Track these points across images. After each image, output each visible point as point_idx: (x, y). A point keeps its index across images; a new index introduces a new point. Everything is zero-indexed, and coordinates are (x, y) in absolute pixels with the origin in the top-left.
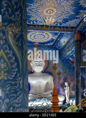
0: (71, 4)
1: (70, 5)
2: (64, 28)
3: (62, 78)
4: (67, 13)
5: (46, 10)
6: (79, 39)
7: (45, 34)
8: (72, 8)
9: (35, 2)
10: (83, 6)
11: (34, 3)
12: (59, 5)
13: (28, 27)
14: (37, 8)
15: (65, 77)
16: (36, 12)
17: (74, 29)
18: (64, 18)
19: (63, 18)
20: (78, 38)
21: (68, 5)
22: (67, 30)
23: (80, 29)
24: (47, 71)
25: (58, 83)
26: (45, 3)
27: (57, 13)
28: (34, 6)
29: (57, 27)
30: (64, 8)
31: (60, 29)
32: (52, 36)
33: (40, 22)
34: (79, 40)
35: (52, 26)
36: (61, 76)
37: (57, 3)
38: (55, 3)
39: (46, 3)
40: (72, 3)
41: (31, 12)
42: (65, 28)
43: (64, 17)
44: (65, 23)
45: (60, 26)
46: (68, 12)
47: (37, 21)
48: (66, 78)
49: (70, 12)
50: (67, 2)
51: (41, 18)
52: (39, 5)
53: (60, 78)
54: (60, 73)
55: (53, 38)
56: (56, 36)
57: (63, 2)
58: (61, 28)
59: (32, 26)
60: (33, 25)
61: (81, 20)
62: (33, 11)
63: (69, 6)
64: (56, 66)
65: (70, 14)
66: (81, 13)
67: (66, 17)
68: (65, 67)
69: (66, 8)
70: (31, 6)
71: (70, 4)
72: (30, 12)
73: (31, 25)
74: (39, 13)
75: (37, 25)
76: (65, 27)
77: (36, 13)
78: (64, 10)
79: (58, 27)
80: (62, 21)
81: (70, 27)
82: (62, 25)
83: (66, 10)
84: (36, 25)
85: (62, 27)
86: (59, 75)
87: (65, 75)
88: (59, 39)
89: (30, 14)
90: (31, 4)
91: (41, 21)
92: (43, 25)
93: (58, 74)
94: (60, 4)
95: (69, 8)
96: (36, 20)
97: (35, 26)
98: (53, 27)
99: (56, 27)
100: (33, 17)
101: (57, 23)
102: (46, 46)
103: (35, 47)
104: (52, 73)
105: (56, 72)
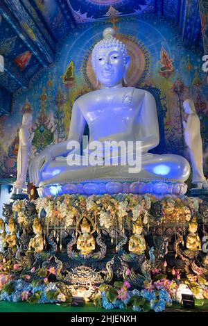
15: (199, 98)
25: (178, 119)
48: (203, 100)
54: (182, 87)
86: (179, 95)
87: (198, 92)
93: (176, 92)
102: (137, 17)
103: (112, 24)
104: (158, 90)
105: (171, 85)
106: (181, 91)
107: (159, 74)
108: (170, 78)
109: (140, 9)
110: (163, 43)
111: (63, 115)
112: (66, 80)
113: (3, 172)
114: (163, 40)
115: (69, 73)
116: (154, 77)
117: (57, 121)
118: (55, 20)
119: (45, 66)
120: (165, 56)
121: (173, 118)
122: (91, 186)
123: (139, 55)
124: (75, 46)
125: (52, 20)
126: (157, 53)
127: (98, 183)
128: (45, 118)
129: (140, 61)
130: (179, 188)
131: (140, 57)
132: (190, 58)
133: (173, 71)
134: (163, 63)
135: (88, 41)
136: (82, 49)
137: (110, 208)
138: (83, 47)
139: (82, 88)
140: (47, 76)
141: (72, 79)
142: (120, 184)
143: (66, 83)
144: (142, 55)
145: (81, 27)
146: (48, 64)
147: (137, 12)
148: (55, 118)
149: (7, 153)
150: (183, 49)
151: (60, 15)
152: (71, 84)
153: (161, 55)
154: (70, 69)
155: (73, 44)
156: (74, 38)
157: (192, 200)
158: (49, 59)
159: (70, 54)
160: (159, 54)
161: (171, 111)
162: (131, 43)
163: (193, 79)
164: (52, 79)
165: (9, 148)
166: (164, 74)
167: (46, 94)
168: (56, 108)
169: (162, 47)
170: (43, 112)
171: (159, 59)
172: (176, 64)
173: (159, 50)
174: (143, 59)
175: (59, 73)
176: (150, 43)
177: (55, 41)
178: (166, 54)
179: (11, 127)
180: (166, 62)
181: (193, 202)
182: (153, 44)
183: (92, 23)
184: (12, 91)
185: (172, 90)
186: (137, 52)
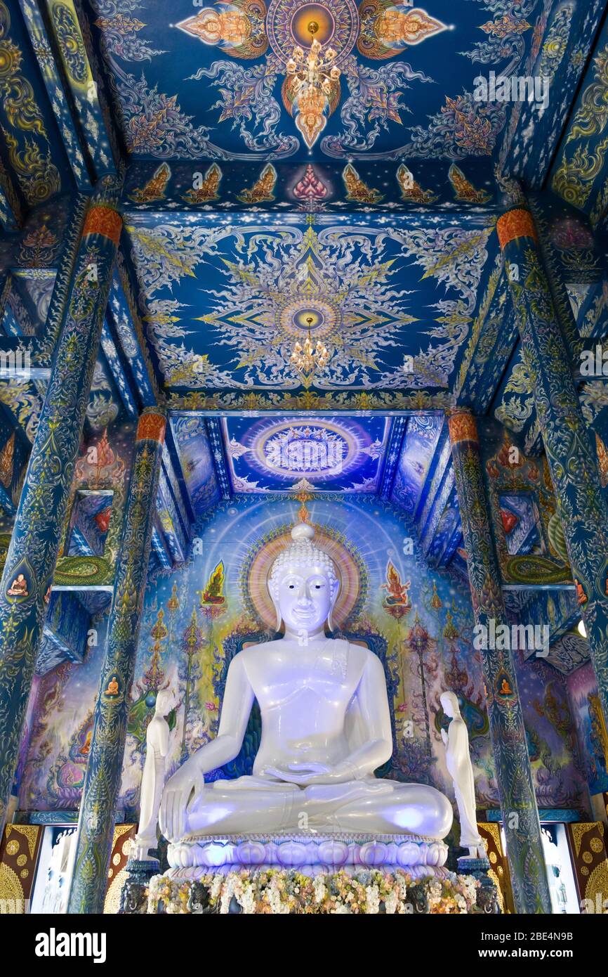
0: (387, 276)
1: (384, 281)
2: (394, 396)
3: (440, 673)
4: (382, 319)
5: (290, 312)
6: (467, 438)
7: (325, 436)
8: (398, 296)
9: (233, 281)
10: (444, 283)
11: (233, 288)
12: (337, 283)
13: (237, 398)
14: (250, 308)
15: (455, 663)
16: (252, 326)
17: (440, 395)
18: (376, 343)
19: (375, 347)
20: (464, 434)
21: (376, 283)
22: (409, 402)
23: (464, 394)
24: (356, 626)
25: (419, 701)
26: (276, 281)
27: (342, 326)
28: (235, 298)
29: (364, 394)
30: (363, 297)
31: (375, 399)
32: (358, 441)
33: (282, 371)
34: (471, 443)
35: (342, 392)
36: (430, 657)
37: (326, 276)
38: (316, 276)
39: (281, 283)
40: (390, 270)
41: (234, 331)
42: (399, 395)
43: (376, 339)
44: (392, 371)
45: (374, 386)
46: (386, 315)
47: (270, 368)
48: (462, 667)
49: (397, 316)
50: (363, 266)
51: (279, 353)
52: (255, 292)
53: (430, 670)
54: (425, 638)
55: (366, 451)
56: (378, 443)
57: (348, 269)
58: (379, 396)
59: (252, 397)
60: (256, 392)
61: (456, 349)
62: (239, 326)
63: (382, 285)
64: (402, 601)
65: (399, 325)
66: (442, 314)
67: (386, 339)
68: (447, 605)
69: (372, 298)
70: (224, 299)
71: (379, 275)
72: (230, 327)
73: (248, 392)
74: (266, 330)
75: (275, 392)
76: (398, 390)
77: (252, 331)
78: (366, 308)
79: (368, 392)
80: (376, 363)
81: (421, 390)
82: (383, 384)
83: (374, 307)
84: (270, 391)
85: (386, 390)
86: (420, 654)
87: (453, 651)
88: (393, 458)
89: (229, 338)
90: (224, 293)
91: (287, 370)
92: (301, 388)
93: (414, 646)
94: (341, 281)
95: (382, 298)
96: (264, 365)
97: (265, 393)
98: (345, 395)
99: (360, 392)
100: (248, 351)
101: (356, 371)
102: (346, 497)
103: (300, 503)
104: (382, 640)
105: (405, 633)
106: (424, 647)
107: (383, 610)
108: (405, 619)
109: (353, 487)
110: (389, 552)
111: (197, 674)
112: (208, 600)
113: (52, 795)
114: (392, 548)
115: (215, 586)
116: (375, 614)
117: (184, 684)
118: (201, 490)
119: (167, 567)
120: (394, 577)
121: (410, 698)
122: (294, 849)
123: (348, 568)
124: (227, 535)
125: (197, 490)
126: (380, 568)
127: (305, 844)
128: (160, 676)
129: (350, 579)
130: (437, 853)
131: (349, 573)
132: (438, 586)
133: (409, 606)
134: (391, 589)
135: (254, 529)
136: (242, 543)
137: (351, 896)
138: (244, 539)
139: (239, 620)
140: (169, 588)
141: (220, 600)
142: (343, 846)
143: (207, 605)
144: (354, 569)
145: (242, 499)
146: (173, 562)
147: (347, 490)
148: (181, 677)
149: (68, 749)
150: (425, 567)
151: (213, 482)
152: (218, 611)
153: (388, 574)
154: (217, 578)
155: (226, 529)
156: (228, 518)
157: (466, 882)
158: (179, 556)
159: (219, 549)
160: (384, 571)
161: (407, 684)
162: (333, 544)
163: (443, 624)
164: (178, 595)
165: (73, 738)
166: (393, 611)
167: (164, 625)
168: (184, 656)
169: (390, 560)
170: (155, 662)
171: (385, 582)
172: (415, 593)
173: (384, 563)
174: (356, 578)
175: (194, 585)
176: (367, 549)
177: (191, 519)
178: (396, 572)
179: (83, 691)
180: (396, 587)
181: (467, 886)
182: (373, 552)
183: (263, 496)
184: (92, 611)
185: (408, 642)
186: (345, 562)
